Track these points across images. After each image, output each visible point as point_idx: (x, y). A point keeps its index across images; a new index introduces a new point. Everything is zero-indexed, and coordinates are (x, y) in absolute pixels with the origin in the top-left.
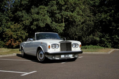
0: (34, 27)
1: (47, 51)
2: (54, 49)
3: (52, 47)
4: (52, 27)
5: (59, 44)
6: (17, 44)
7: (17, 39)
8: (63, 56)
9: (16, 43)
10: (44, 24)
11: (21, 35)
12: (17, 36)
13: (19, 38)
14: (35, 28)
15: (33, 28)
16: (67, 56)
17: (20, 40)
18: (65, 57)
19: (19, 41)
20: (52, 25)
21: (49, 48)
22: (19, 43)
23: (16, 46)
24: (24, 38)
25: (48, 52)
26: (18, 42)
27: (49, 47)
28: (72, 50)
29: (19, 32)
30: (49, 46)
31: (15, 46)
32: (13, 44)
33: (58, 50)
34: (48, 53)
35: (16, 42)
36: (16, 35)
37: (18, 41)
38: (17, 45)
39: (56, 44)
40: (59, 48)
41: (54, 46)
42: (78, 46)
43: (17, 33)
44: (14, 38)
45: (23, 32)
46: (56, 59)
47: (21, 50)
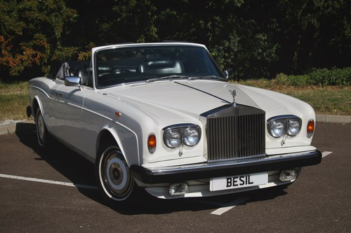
5: (203, 124)
6: (25, 58)
7: (27, 36)
9: (21, 57)
12: (26, 21)
16: (239, 183)
17: (41, 39)
18: (232, 187)
19: (35, 47)
22: (34, 56)
26: (29, 52)
31: (17, 68)
37: (31, 43)
38: (26, 64)
42: (299, 128)
43: (24, 9)
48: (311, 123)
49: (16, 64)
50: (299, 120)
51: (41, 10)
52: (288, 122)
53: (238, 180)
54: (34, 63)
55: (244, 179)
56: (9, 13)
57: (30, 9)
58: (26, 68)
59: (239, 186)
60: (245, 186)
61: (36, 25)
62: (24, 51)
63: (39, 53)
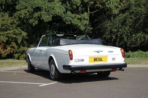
0: (34, 22)
4: (66, 20)
9: (6, 50)
10: (49, 16)
11: (14, 36)
12: (8, 37)
13: (11, 42)
14: (36, 24)
15: (32, 23)
17: (13, 44)
19: (11, 47)
20: (66, 17)
22: (11, 50)
23: (6, 54)
24: (19, 42)
26: (9, 48)
29: (11, 31)
31: (4, 55)
38: (7, 53)
44: (3, 42)
45: (17, 31)
54: (11, 53)
57: (10, 33)
62: (7, 48)
63: (13, 49)
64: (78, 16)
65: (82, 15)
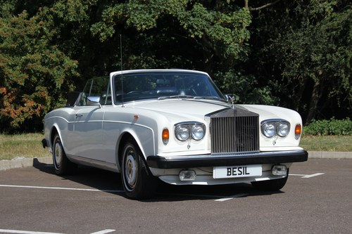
0: (103, 30)
1: (157, 153)
2: (186, 144)
3: (177, 133)
4: (191, 27)
5: (207, 123)
6: (25, 109)
7: (28, 89)
8: (220, 173)
9: (21, 108)
11: (45, 69)
12: (28, 72)
13: (36, 85)
14: (108, 37)
15: (99, 33)
16: (237, 173)
17: (42, 91)
18: (232, 176)
19: (36, 99)
20: (191, 18)
21: (165, 139)
22: (35, 108)
23: (23, 119)
24: (59, 84)
25: (160, 154)
26: (30, 103)
27: (165, 136)
28: (261, 149)
29: (37, 56)
30: (166, 131)
31: (18, 120)
32: (9, 113)
33: (201, 147)
34: (159, 158)
35: (22, 104)
36: (23, 71)
37: (33, 96)
38: (26, 115)
39: (192, 123)
40: (207, 139)
41: (187, 129)
42: (288, 129)
43: (27, 61)
44: (15, 85)
45: (53, 57)
46: (194, 183)
47: (50, 143)
48: (298, 127)
49: (17, 115)
50: (288, 123)
51: (43, 64)
52: (278, 124)
53: (236, 170)
54: (34, 115)
55: (242, 170)
56: (13, 66)
57: (33, 62)
58: (26, 119)
59: (238, 176)
60: (242, 176)
61: (39, 79)
62: (25, 102)
63: (40, 105)
64: (225, 17)
65: (236, 16)
